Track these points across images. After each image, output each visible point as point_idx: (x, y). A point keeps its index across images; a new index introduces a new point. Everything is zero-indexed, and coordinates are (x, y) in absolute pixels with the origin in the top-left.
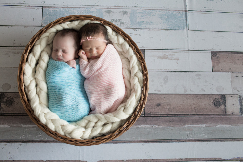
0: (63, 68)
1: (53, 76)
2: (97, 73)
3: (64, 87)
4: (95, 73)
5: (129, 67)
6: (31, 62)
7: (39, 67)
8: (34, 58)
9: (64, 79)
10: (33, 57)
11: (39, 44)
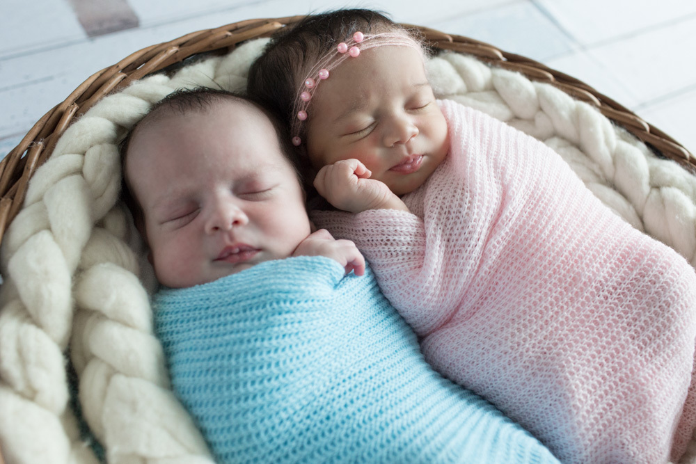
0: (299, 285)
1: (258, 372)
2: (498, 245)
3: (374, 409)
4: (490, 246)
5: (595, 168)
6: (34, 371)
7: (108, 379)
8: (40, 333)
9: (334, 364)
10: (31, 330)
11: (36, 232)
